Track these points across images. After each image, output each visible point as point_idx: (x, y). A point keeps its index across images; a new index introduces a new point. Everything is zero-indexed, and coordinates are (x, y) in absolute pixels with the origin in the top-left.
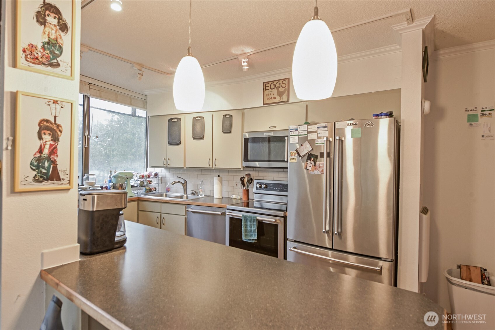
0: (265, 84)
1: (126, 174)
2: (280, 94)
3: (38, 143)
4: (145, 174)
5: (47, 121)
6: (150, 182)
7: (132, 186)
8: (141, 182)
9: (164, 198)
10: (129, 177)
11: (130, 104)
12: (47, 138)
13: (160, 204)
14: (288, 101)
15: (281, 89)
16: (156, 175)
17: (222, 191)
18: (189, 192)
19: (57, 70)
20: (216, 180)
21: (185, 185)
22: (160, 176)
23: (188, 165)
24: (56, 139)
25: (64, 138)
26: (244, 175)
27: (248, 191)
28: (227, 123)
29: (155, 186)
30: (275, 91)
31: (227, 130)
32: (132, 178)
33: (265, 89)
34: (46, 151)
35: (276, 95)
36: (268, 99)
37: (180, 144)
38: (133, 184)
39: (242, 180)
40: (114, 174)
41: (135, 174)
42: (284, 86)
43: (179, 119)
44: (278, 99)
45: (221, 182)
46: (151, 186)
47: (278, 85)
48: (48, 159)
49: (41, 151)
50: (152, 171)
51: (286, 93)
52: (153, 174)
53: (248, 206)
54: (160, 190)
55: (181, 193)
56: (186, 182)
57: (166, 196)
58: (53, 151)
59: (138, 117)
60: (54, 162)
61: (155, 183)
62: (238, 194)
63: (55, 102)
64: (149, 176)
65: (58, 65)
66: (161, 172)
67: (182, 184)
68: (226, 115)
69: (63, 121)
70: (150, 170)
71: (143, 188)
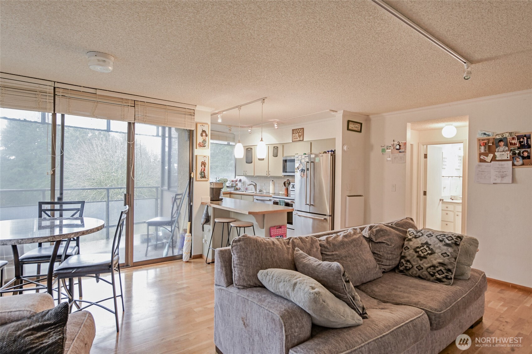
0: (293, 130)
1: (224, 180)
2: (300, 136)
3: (201, 168)
4: (234, 179)
5: (203, 162)
6: (237, 185)
7: (227, 187)
8: (232, 184)
9: (244, 193)
10: (226, 181)
11: (226, 140)
12: (203, 166)
13: (241, 196)
14: (303, 140)
15: (300, 134)
16: (240, 181)
17: (274, 189)
18: (258, 190)
19: (205, 148)
20: (271, 183)
21: (255, 186)
22: (242, 181)
23: (256, 175)
24: (205, 167)
25: (207, 166)
26: (286, 180)
27: (287, 189)
28: (275, 151)
29: (239, 187)
30: (297, 134)
31: (276, 155)
32: (227, 181)
33: (293, 133)
34: (203, 170)
35: (298, 137)
36: (294, 139)
37: (252, 162)
38: (228, 185)
39: (285, 183)
40: (218, 179)
41: (229, 180)
42: (301, 132)
43: (251, 149)
44: (298, 139)
45: (274, 184)
46: (238, 187)
47: (298, 131)
48: (203, 172)
49: (202, 170)
50: (238, 178)
51: (302, 136)
52: (239, 180)
53: (287, 196)
54: (242, 189)
55: (254, 190)
56: (256, 184)
57: (245, 192)
58: (204, 170)
59: (231, 145)
60: (204, 173)
61: (239, 185)
62: (283, 192)
63: (205, 157)
64: (236, 181)
65: (205, 146)
66: (243, 178)
67: (254, 185)
68: (275, 147)
69: (206, 162)
70: (237, 177)
71: (233, 188)
